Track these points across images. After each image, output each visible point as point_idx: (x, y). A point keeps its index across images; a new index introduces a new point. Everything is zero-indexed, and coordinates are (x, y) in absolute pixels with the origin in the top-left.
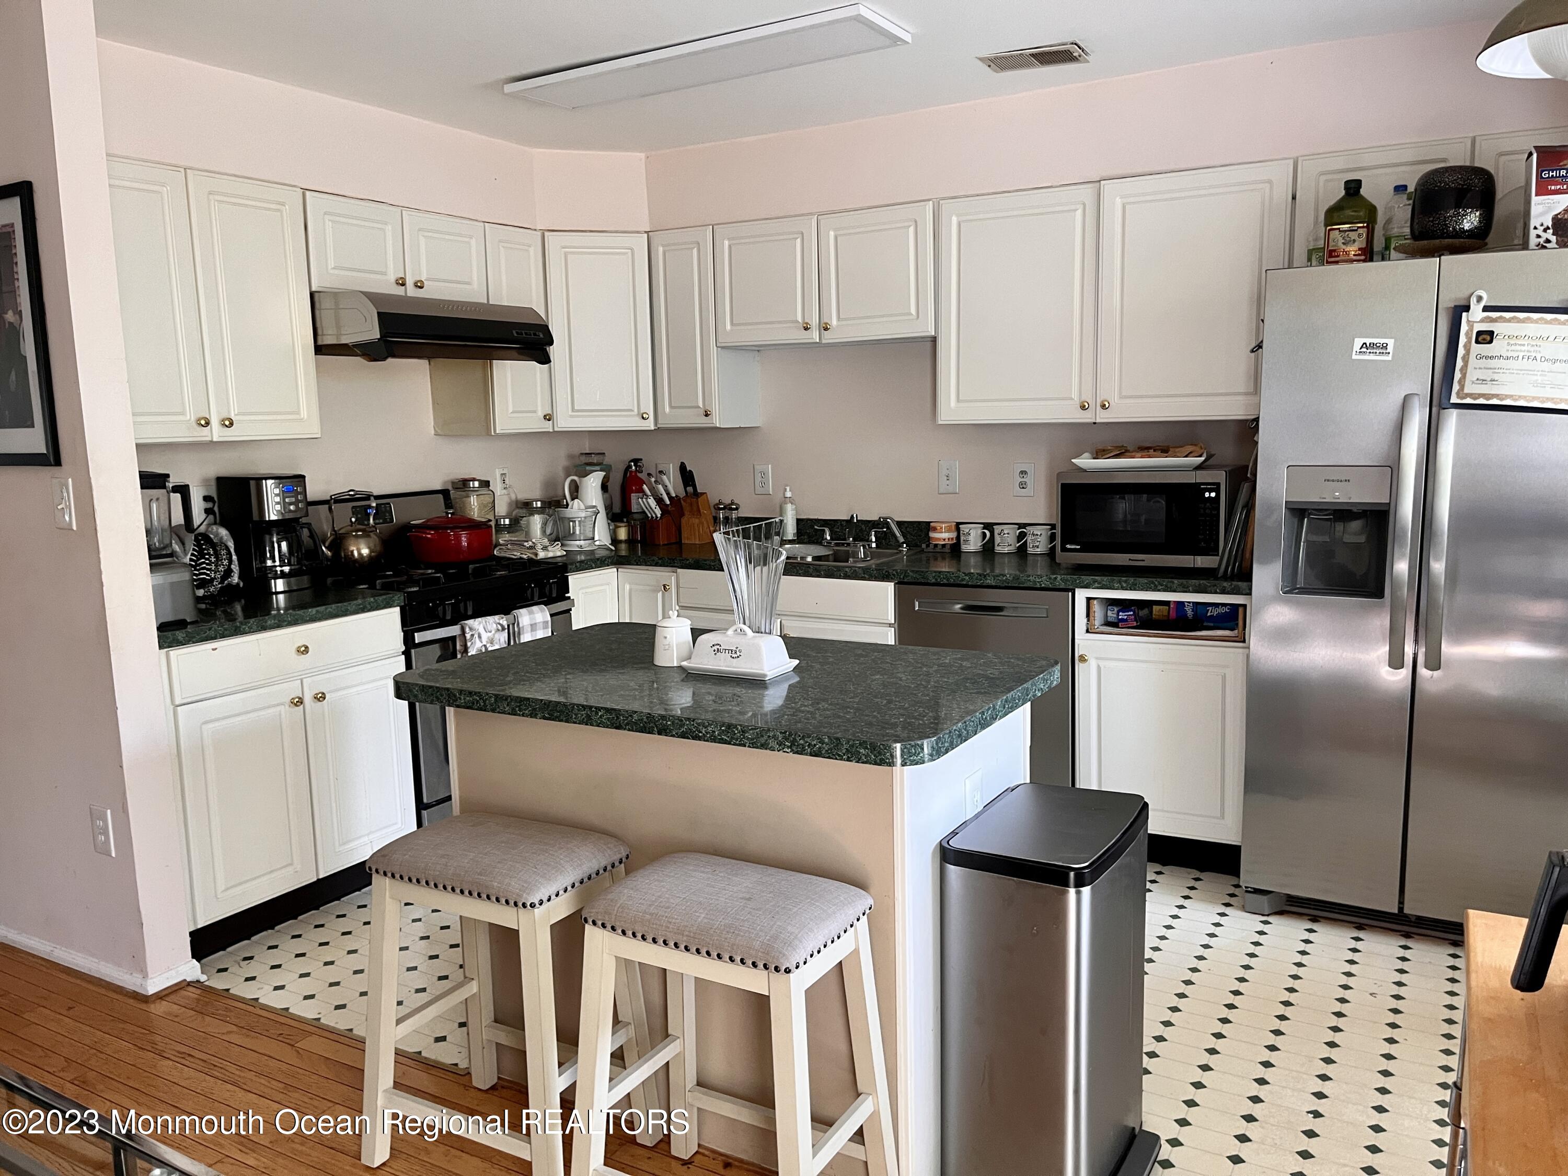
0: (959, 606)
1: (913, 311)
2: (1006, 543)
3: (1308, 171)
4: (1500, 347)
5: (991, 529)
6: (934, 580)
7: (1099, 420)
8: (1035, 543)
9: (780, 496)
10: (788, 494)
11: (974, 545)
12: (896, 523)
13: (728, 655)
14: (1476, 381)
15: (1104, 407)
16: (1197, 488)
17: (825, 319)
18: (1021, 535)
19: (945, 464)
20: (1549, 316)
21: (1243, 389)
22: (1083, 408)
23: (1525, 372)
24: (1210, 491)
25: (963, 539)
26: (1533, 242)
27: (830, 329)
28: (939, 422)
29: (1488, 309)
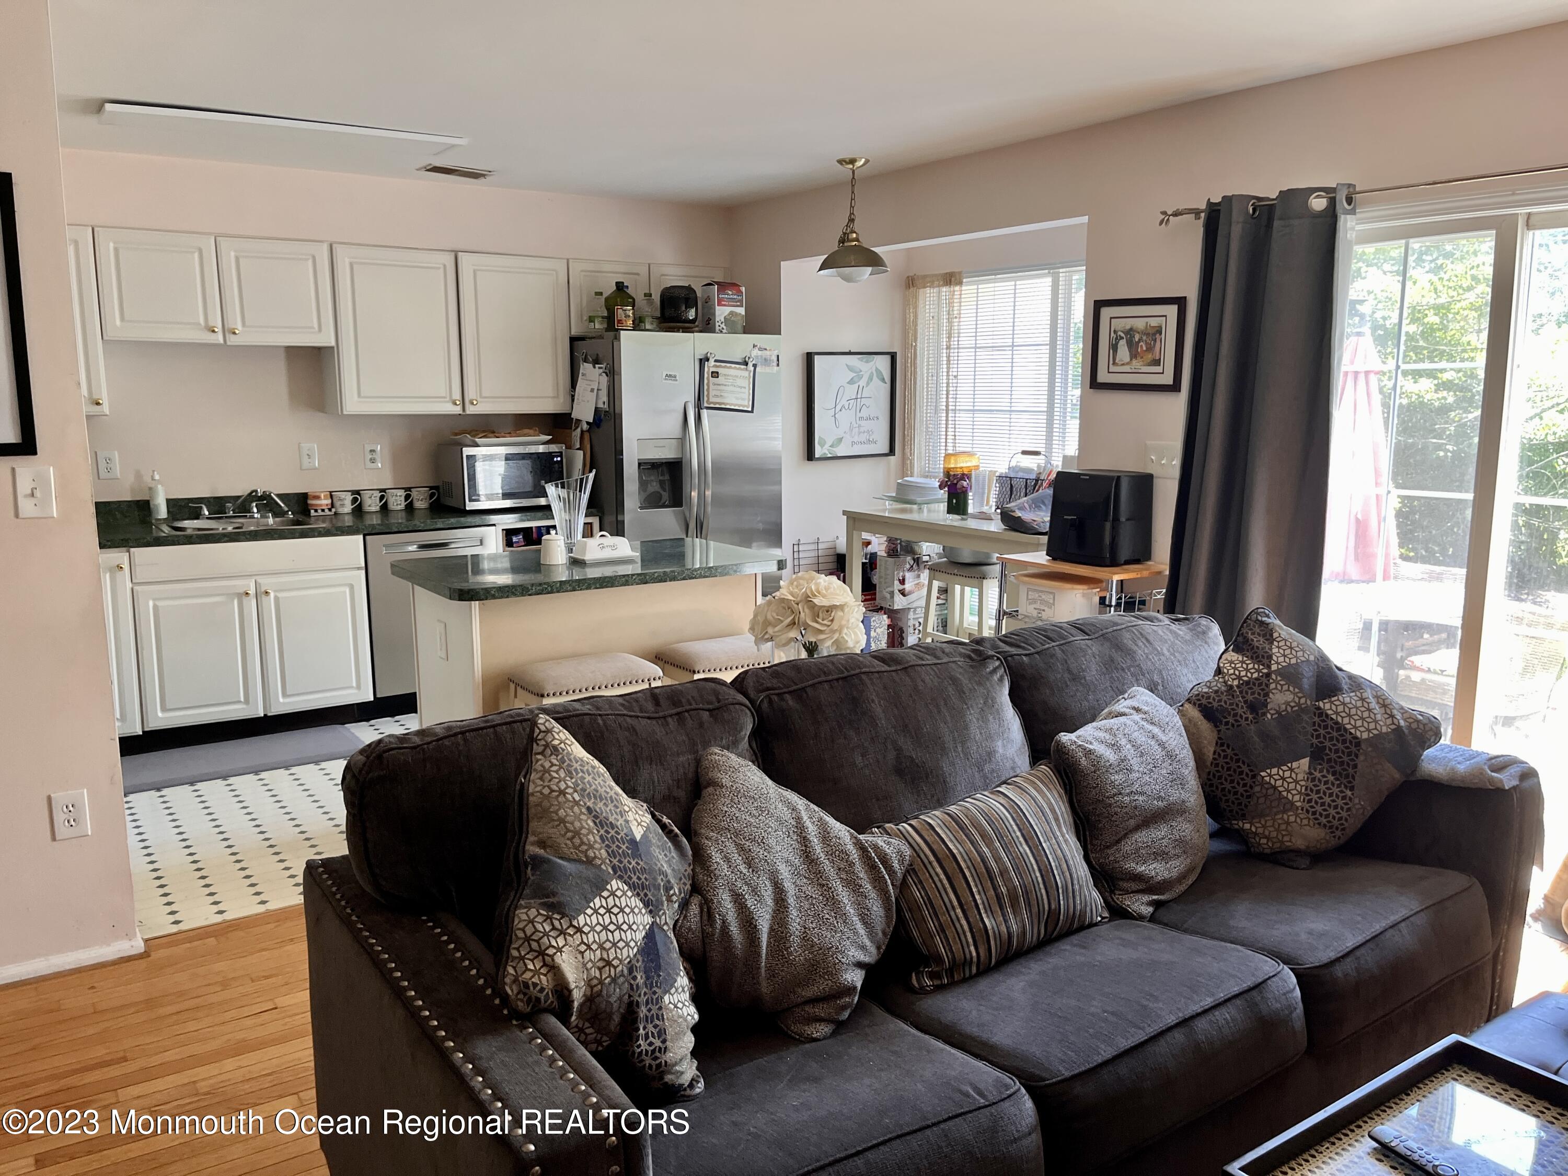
0: (415, 546)
1: (316, 326)
2: (372, 504)
3: (576, 268)
4: (721, 380)
5: (359, 495)
6: (396, 530)
7: (468, 412)
8: (397, 502)
9: (130, 479)
10: (157, 477)
11: (348, 508)
12: (278, 495)
13: (610, 549)
14: (713, 395)
15: (472, 404)
16: (550, 455)
17: (230, 325)
18: (382, 498)
19: (305, 446)
20: (738, 366)
21: (551, 395)
22: (455, 404)
23: (732, 392)
24: (557, 457)
25: (337, 504)
26: (717, 328)
27: (234, 333)
28: (345, 413)
29: (716, 361)
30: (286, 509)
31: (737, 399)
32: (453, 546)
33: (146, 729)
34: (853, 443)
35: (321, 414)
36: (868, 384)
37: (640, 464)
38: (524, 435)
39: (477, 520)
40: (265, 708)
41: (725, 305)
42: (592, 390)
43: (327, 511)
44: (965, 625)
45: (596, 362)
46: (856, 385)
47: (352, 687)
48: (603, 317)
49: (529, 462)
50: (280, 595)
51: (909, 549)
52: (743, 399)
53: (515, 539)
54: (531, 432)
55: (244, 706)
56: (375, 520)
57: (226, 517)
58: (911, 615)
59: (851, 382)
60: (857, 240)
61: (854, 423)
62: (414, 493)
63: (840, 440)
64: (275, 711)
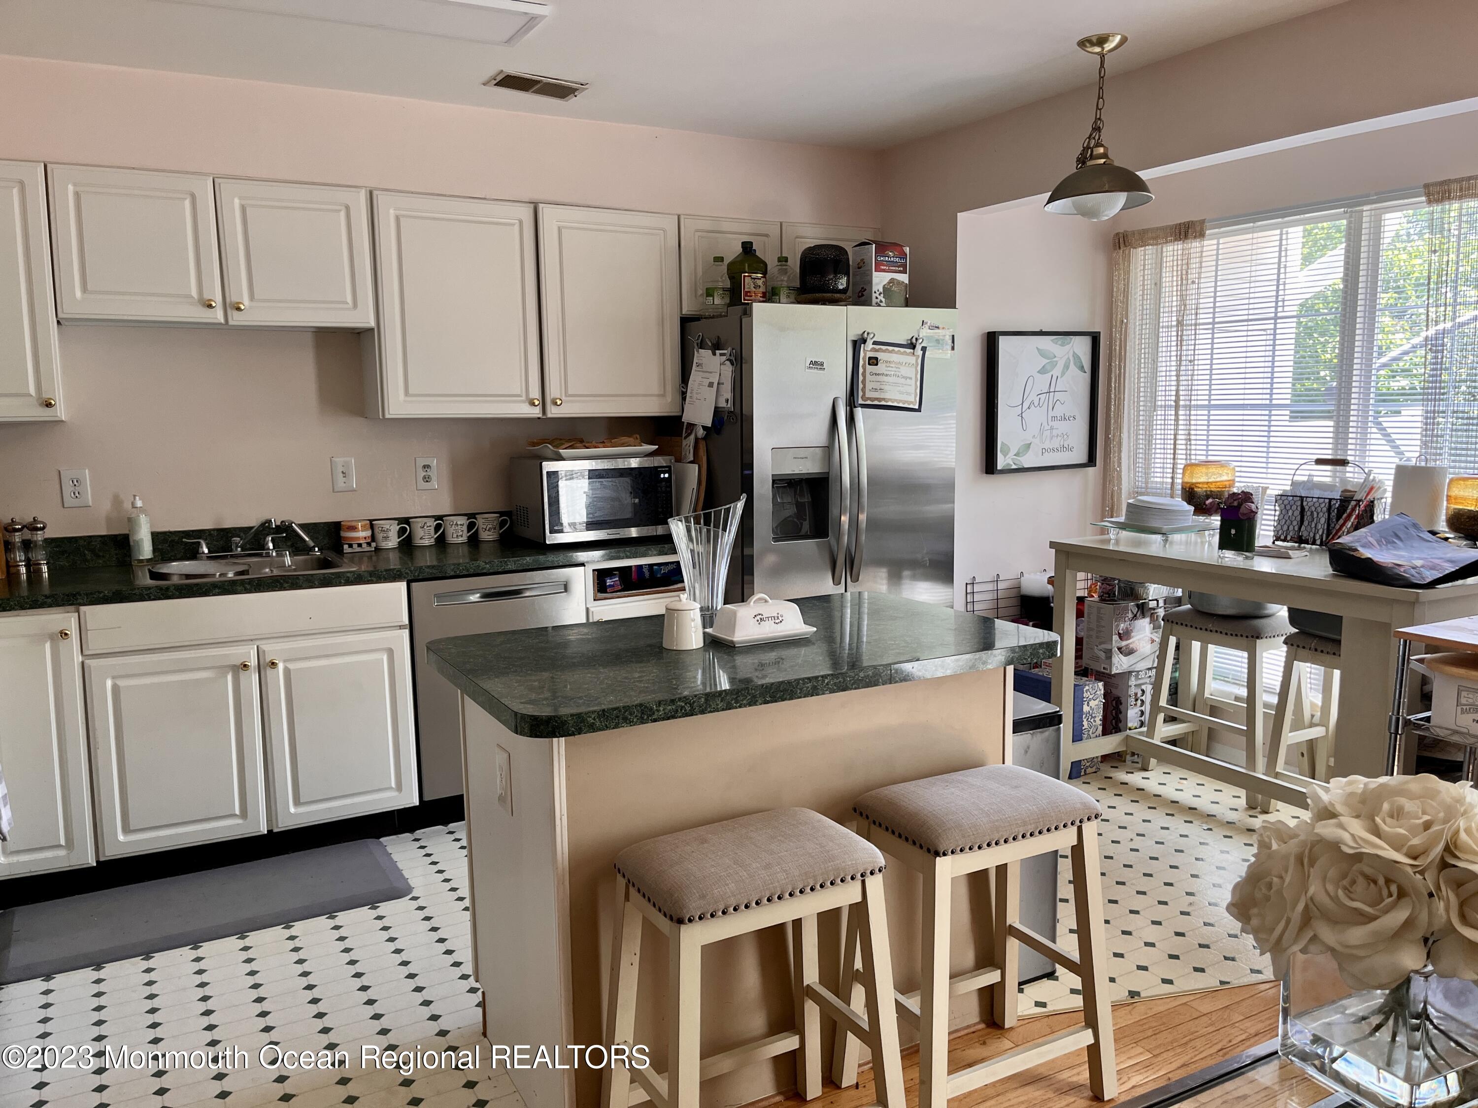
0: (478, 595)
1: (349, 299)
2: (425, 537)
3: (688, 226)
4: (881, 368)
5: (409, 524)
6: (452, 573)
7: (549, 415)
8: (458, 533)
9: (105, 507)
10: (139, 503)
11: (393, 541)
12: (302, 526)
13: (771, 622)
14: (869, 389)
15: (555, 404)
16: (654, 471)
17: (233, 298)
18: (438, 527)
19: (339, 460)
20: (902, 350)
21: (657, 393)
22: (533, 404)
23: (896, 384)
24: (664, 473)
25: (380, 536)
26: (874, 301)
27: (239, 309)
28: (387, 416)
29: (875, 343)
30: (312, 544)
31: (901, 393)
32: (527, 594)
33: (102, 859)
34: (1044, 451)
35: (361, 420)
36: (1063, 374)
37: (774, 481)
38: (622, 445)
39: (560, 557)
40: (269, 820)
41: (884, 271)
42: (711, 385)
43: (364, 545)
44: (1207, 695)
45: (716, 347)
46: (1050, 375)
47: (391, 788)
48: (724, 289)
49: (628, 480)
50: (291, 666)
51: (1131, 592)
52: (908, 394)
53: (609, 582)
54: (631, 440)
55: (240, 821)
56: (427, 560)
57: (232, 556)
58: (1133, 682)
59: (1043, 371)
60: (1105, 155)
61: (1045, 424)
62: (480, 522)
63: (1028, 446)
64: (284, 824)
